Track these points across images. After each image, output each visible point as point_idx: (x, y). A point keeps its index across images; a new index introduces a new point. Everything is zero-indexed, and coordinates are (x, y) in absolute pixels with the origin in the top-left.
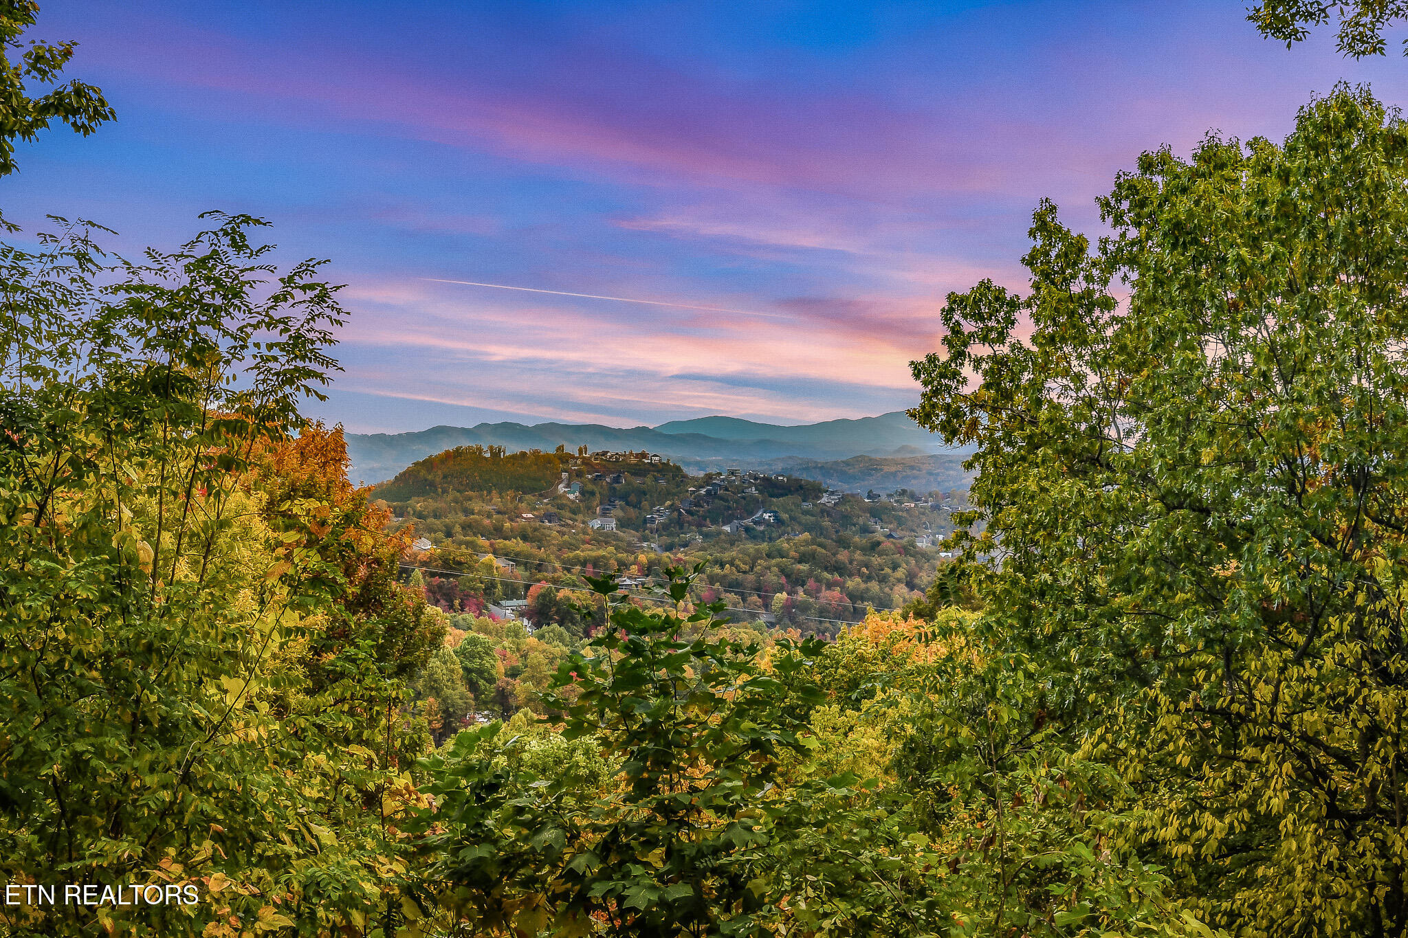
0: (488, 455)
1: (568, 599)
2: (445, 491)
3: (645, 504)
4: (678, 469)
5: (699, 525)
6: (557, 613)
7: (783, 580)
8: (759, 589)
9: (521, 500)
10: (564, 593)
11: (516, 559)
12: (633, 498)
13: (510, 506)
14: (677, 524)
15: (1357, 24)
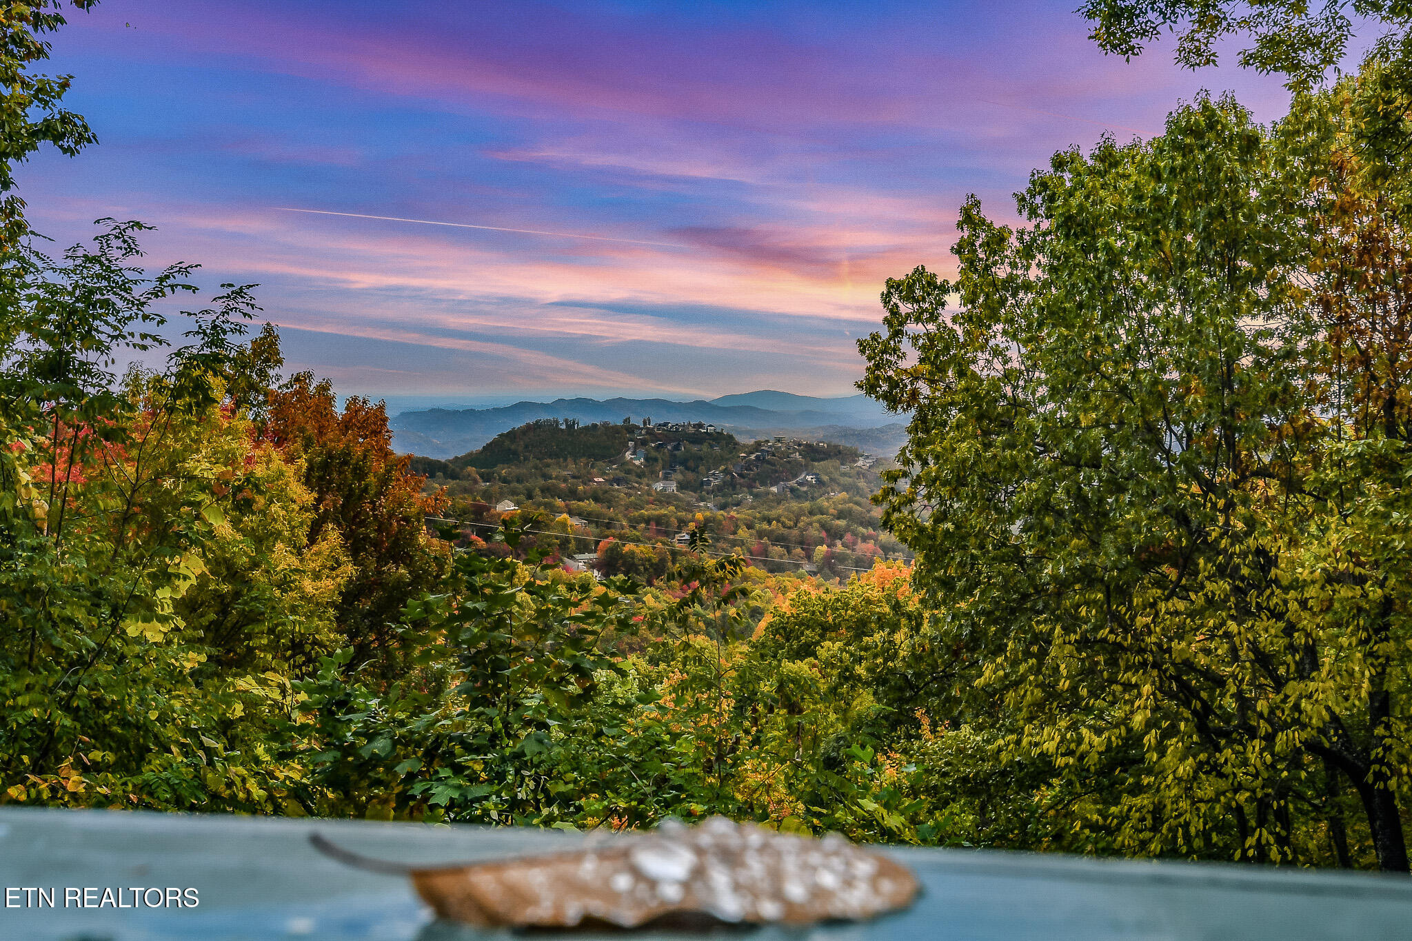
0: (564, 427)
1: (633, 553)
2: (526, 459)
3: (702, 468)
4: (731, 437)
5: (750, 487)
6: (623, 565)
7: (823, 534)
8: (802, 542)
9: (592, 467)
10: (629, 547)
11: (587, 516)
12: (691, 464)
13: (583, 471)
14: (730, 486)
15: (1192, 39)
